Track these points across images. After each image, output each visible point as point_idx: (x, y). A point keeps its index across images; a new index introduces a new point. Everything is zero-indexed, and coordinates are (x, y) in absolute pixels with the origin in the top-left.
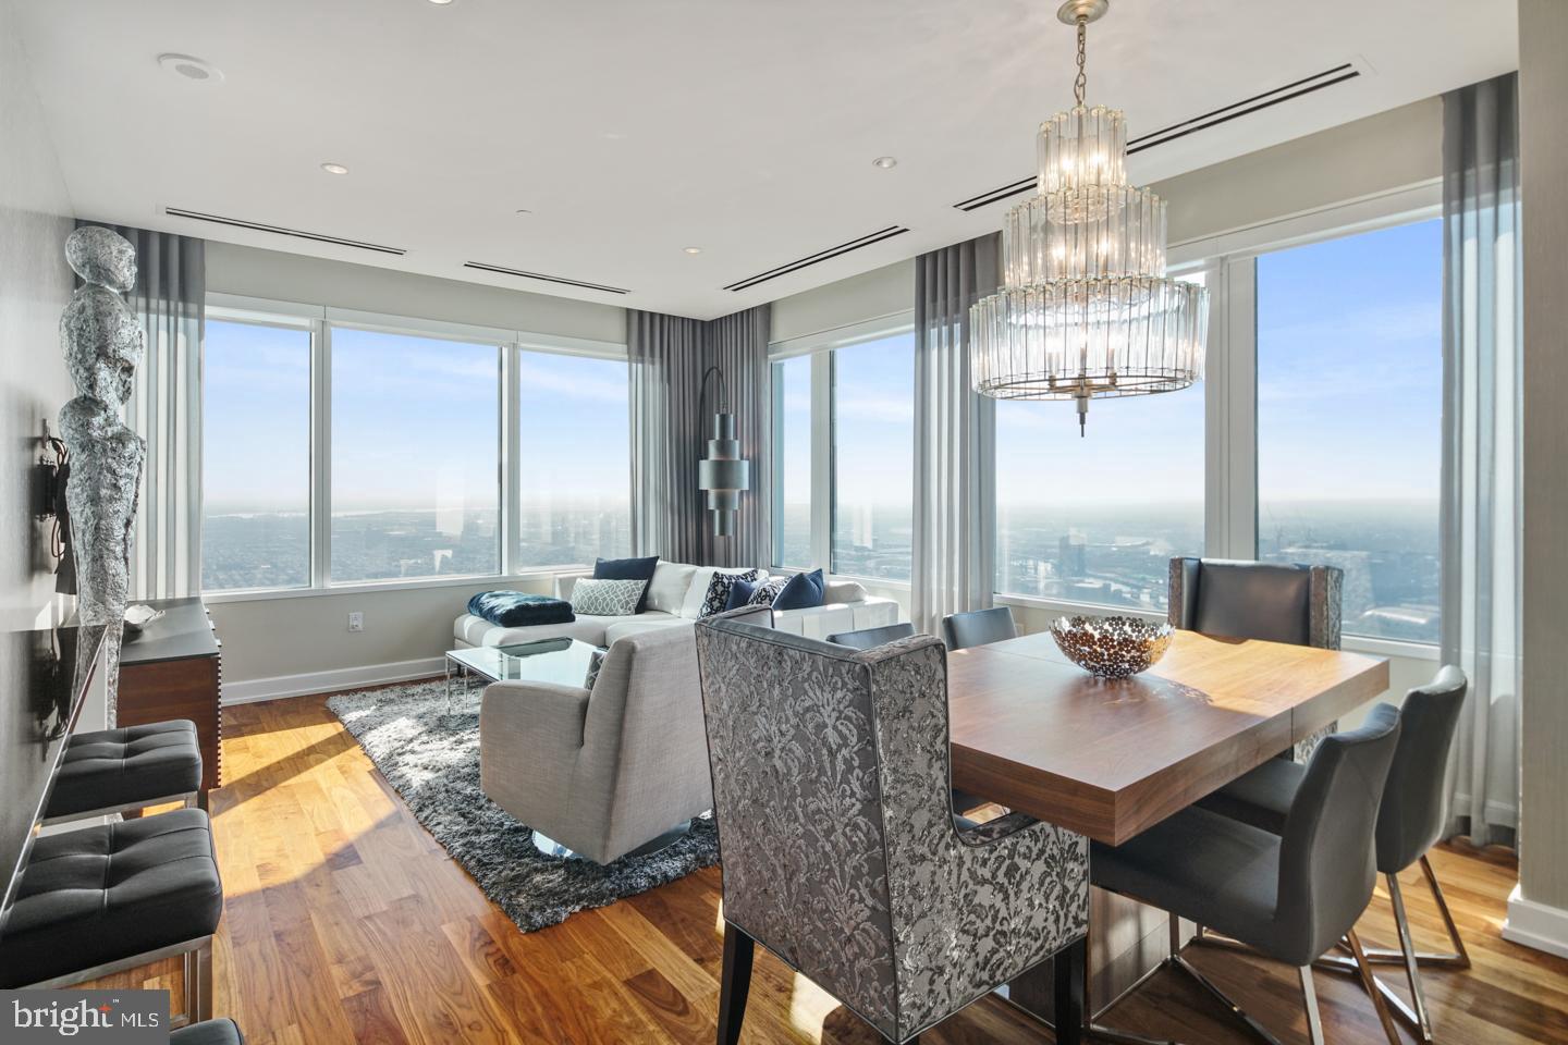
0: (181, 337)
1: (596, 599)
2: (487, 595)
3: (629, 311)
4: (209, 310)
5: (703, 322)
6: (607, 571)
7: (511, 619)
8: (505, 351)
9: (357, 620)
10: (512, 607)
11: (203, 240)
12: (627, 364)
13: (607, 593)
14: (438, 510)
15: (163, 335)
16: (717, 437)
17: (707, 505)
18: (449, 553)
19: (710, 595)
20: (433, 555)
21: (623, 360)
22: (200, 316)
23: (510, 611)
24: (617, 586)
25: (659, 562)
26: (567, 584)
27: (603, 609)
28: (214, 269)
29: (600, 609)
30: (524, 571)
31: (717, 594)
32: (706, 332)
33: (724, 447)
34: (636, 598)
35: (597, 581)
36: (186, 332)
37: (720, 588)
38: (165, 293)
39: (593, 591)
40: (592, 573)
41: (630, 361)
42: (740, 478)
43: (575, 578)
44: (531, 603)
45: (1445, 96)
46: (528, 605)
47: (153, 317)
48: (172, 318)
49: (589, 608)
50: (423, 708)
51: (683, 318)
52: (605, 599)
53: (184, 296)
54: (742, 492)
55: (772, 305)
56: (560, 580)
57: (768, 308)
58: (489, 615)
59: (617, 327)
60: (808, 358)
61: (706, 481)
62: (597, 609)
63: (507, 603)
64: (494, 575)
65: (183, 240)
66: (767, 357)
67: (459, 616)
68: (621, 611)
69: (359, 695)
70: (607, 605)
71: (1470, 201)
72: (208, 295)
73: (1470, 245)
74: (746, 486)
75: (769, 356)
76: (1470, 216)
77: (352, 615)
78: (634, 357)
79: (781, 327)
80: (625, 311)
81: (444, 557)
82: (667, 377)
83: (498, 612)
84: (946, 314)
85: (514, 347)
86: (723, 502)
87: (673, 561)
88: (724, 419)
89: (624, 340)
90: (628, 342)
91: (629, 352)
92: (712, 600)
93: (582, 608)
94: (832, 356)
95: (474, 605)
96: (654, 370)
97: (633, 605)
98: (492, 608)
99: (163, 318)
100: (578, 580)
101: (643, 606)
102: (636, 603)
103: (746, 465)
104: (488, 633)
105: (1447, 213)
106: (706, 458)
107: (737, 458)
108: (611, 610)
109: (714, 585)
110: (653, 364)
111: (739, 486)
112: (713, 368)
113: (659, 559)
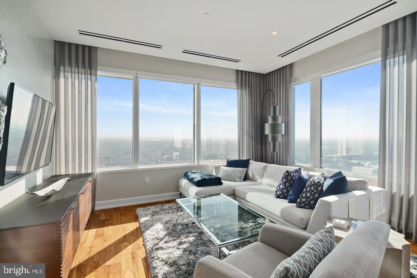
0: (89, 82)
1: (229, 175)
2: (190, 172)
3: (237, 71)
4: (99, 73)
5: (263, 74)
6: (231, 164)
7: (199, 184)
8: (196, 86)
9: (147, 180)
10: (200, 179)
11: (97, 47)
12: (237, 90)
13: (233, 173)
14: (175, 139)
15: (84, 81)
16: (272, 115)
17: (268, 140)
18: (178, 154)
19: (284, 180)
20: (173, 154)
21: (235, 89)
22: (96, 75)
23: (199, 181)
24: (237, 170)
25: (250, 161)
26: (217, 168)
27: (231, 179)
28: (100, 57)
29: (230, 178)
30: (202, 163)
31: (288, 180)
32: (264, 78)
33: (275, 118)
34: (244, 175)
35: (228, 168)
36: (91, 80)
37: (289, 178)
38: (84, 67)
39: (227, 172)
40: (226, 164)
41: (238, 89)
42: (282, 130)
43: (220, 166)
44: (207, 178)
46: (205, 179)
47: (80, 75)
48: (86, 76)
49: (226, 178)
50: (167, 218)
51: (256, 73)
52: (232, 175)
53: (90, 68)
55: (293, 64)
56: (215, 167)
57: (291, 66)
58: (191, 180)
59: (233, 77)
61: (268, 131)
62: (229, 178)
63: (197, 177)
64: (192, 164)
65: (90, 48)
66: (291, 84)
67: (180, 179)
68: (238, 180)
69: (147, 208)
70: (233, 177)
72: (98, 67)
74: (283, 133)
75: (292, 84)
77: (146, 178)
78: (239, 88)
79: (297, 72)
80: (236, 71)
81: (176, 155)
82: (251, 95)
83: (195, 180)
85: (199, 85)
86: (274, 139)
87: (255, 161)
88: (275, 108)
89: (236, 82)
90: (237, 82)
91: (237, 86)
92: (285, 183)
93: (223, 178)
94: (321, 80)
95: (186, 176)
96: (246, 92)
97: (242, 178)
98: (192, 178)
99: (83, 76)
100: (221, 167)
101: (246, 178)
102: (244, 177)
103: (283, 124)
104: (191, 188)
106: (268, 123)
108: (234, 179)
109: (287, 176)
110: (246, 90)
111: (281, 133)
112: (269, 90)
113: (249, 160)
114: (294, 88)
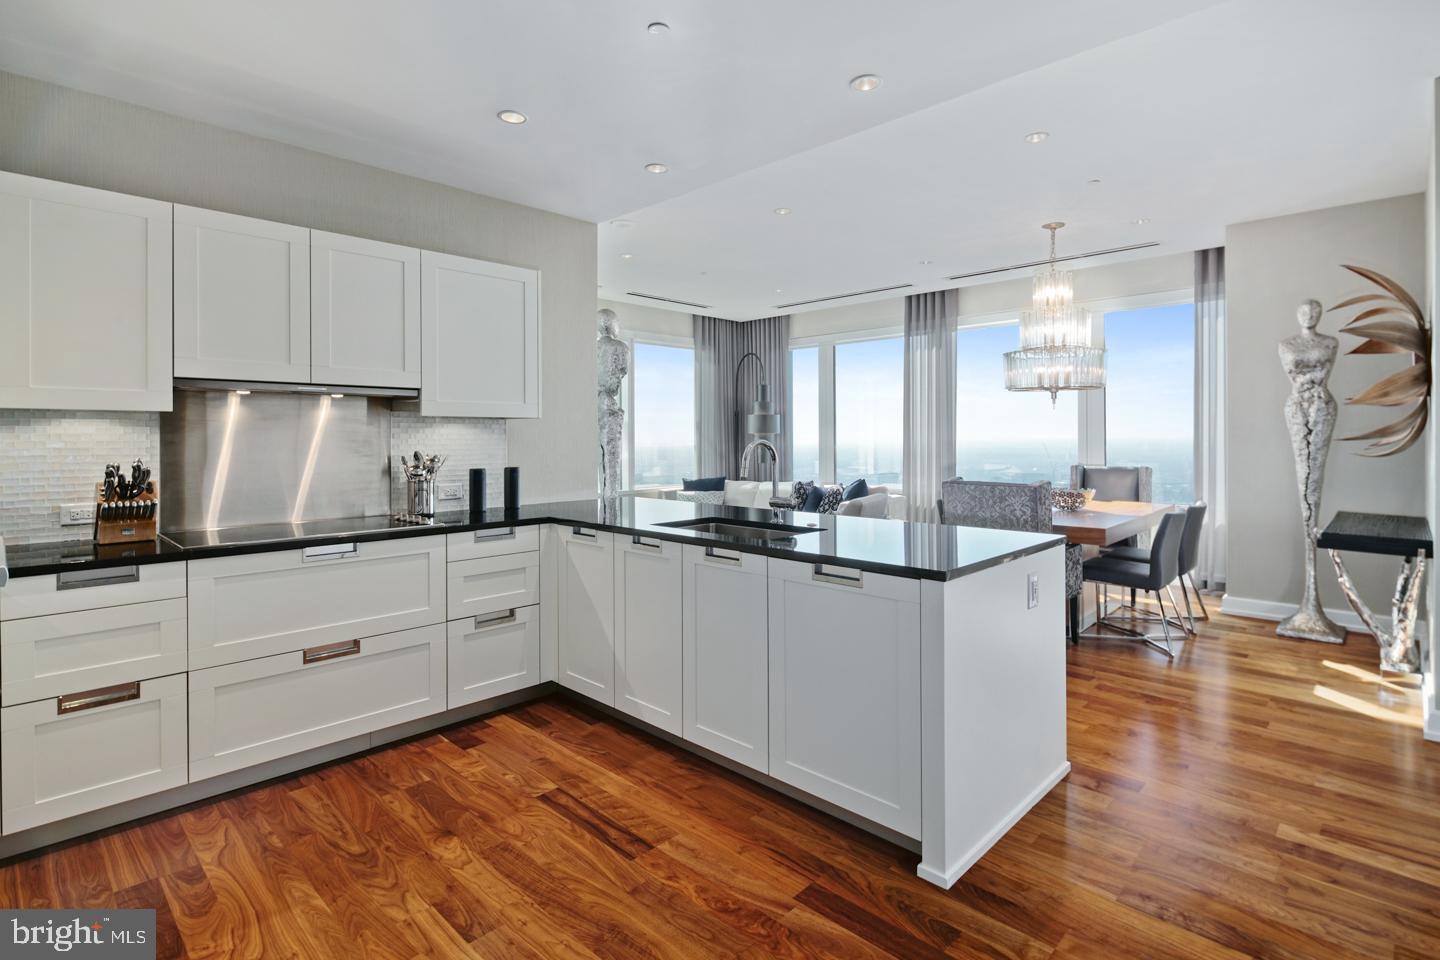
3: (694, 316)
12: (694, 352)
16: (760, 400)
21: (691, 348)
32: (742, 328)
33: (764, 406)
41: (695, 349)
42: (775, 424)
43: (675, 491)
45: (1196, 252)
51: (732, 322)
54: (776, 435)
55: (790, 317)
57: (787, 318)
59: (687, 327)
60: (817, 349)
61: (752, 427)
71: (1206, 297)
73: (1206, 321)
74: (778, 432)
76: (1206, 304)
78: (697, 347)
79: (797, 329)
80: (692, 317)
84: (925, 329)
87: (732, 480)
88: (763, 388)
89: (692, 335)
90: (694, 337)
91: (695, 344)
94: (834, 347)
96: (708, 354)
100: (679, 492)
103: (778, 416)
105: (1196, 301)
106: (752, 413)
107: (773, 413)
109: (800, 489)
110: (710, 350)
111: (776, 430)
112: (748, 355)
113: (724, 479)
114: (791, 353)
